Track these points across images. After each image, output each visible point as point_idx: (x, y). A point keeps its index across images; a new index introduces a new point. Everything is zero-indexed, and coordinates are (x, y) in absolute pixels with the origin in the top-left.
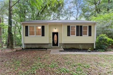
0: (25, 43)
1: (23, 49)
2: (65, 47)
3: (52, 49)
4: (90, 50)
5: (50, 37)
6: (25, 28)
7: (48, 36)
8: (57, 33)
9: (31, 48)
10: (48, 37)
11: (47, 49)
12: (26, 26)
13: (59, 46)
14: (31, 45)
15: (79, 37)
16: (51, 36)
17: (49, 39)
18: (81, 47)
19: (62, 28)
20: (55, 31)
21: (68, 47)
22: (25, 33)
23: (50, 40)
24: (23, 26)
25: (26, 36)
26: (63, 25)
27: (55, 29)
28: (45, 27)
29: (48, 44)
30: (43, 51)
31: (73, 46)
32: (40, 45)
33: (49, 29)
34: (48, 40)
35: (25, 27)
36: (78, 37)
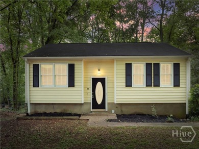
0: (31, 102)
1: (28, 115)
2: (121, 110)
3: (92, 115)
4: (171, 117)
5: (88, 89)
6: (32, 69)
7: (83, 86)
8: (103, 81)
9: (45, 114)
10: (83, 89)
11: (79, 115)
12: (34, 65)
13: (107, 109)
14: (44, 106)
15: (152, 88)
16: (88, 87)
17: (84, 93)
18: (154, 112)
19: (113, 67)
20: (99, 74)
21: (127, 111)
22: (32, 79)
23: (86, 94)
24: (28, 65)
25: (34, 86)
26: (115, 62)
27: (99, 70)
28: (75, 66)
29: (81, 104)
30: (71, 119)
31: (139, 110)
32: (64, 107)
33: (84, 70)
34: (83, 97)
35: (32, 66)
36: (149, 88)
